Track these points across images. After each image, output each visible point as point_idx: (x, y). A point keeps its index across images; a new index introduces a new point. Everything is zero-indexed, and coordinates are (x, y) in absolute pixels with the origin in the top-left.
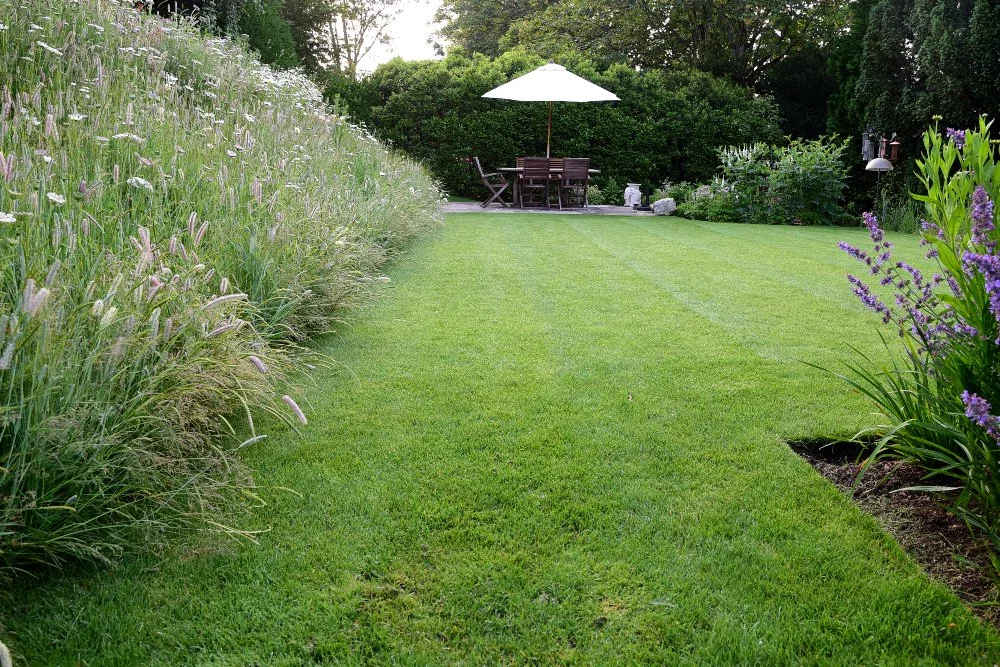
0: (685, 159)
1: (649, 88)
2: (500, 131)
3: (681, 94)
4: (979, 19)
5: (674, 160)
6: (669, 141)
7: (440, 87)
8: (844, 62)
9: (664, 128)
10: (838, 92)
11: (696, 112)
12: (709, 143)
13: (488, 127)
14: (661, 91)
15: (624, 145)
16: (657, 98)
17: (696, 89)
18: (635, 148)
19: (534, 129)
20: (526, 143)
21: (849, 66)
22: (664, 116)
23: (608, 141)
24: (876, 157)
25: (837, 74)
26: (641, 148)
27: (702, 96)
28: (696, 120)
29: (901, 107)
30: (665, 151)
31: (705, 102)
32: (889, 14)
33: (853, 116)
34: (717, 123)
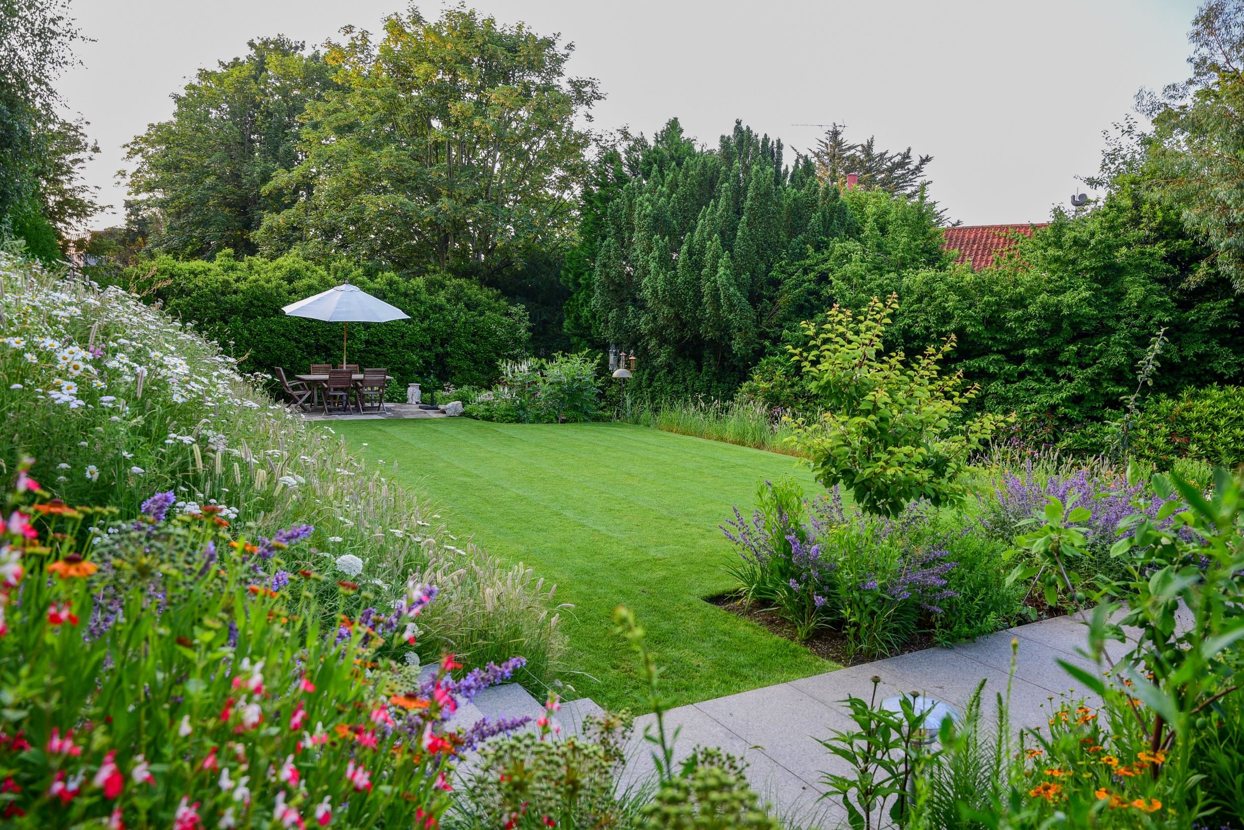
0: (447, 354)
1: (415, 294)
2: (283, 335)
3: (441, 298)
4: (683, 267)
5: (437, 355)
6: (433, 340)
7: (223, 294)
8: (578, 276)
9: (428, 329)
10: (573, 300)
11: (455, 314)
12: (467, 341)
13: (271, 331)
14: (424, 296)
15: (395, 345)
16: (422, 303)
17: (452, 293)
18: (404, 346)
19: (315, 333)
20: (308, 346)
21: (581, 281)
22: (428, 317)
23: (381, 341)
24: (619, 367)
25: (570, 284)
26: (410, 347)
27: (458, 299)
28: (455, 321)
29: (628, 321)
30: (429, 349)
31: (461, 305)
32: (616, 250)
33: (587, 321)
34: (473, 324)
